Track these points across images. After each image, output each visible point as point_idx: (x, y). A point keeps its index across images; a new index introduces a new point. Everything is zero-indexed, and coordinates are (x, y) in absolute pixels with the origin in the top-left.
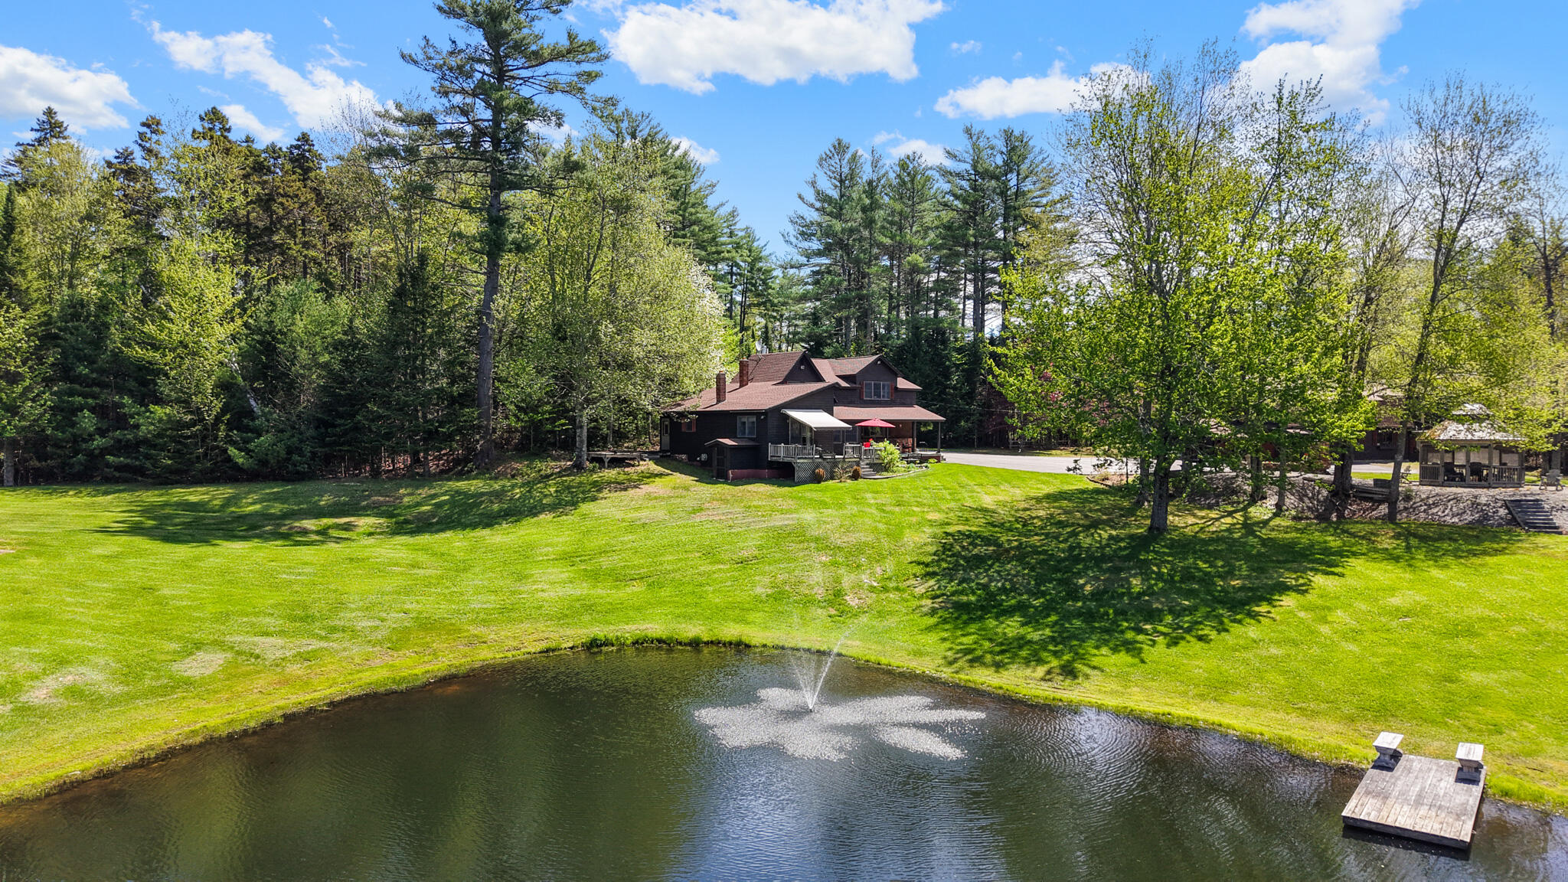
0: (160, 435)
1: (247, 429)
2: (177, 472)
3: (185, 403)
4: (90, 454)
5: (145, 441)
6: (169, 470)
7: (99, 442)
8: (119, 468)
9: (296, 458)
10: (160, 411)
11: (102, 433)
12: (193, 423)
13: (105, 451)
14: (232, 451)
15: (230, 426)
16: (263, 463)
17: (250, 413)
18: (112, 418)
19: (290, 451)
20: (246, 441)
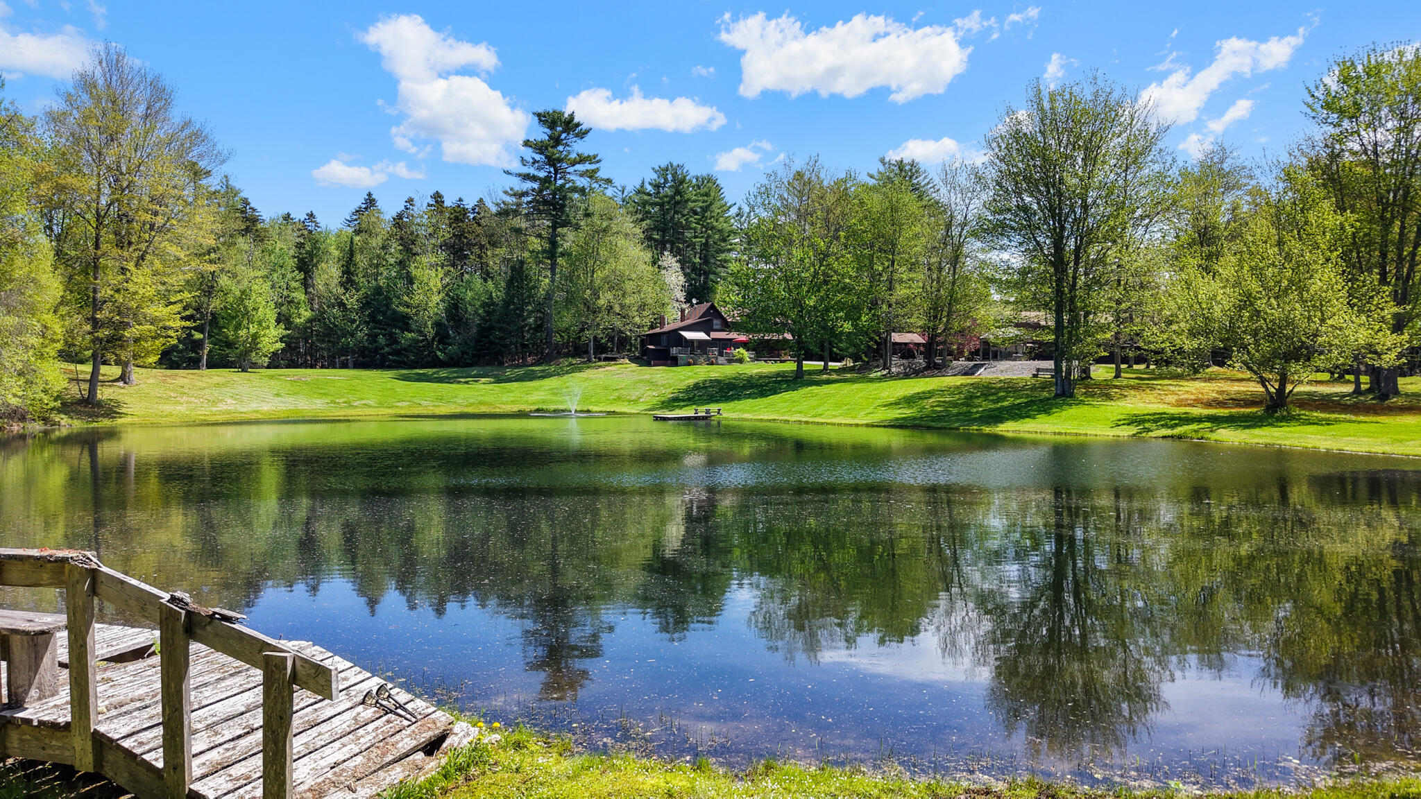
0: (410, 346)
1: (444, 344)
2: (417, 363)
3: (420, 332)
4: (382, 355)
5: (405, 349)
6: (413, 361)
7: (387, 349)
8: (394, 361)
9: (465, 356)
10: (410, 335)
11: (387, 346)
12: (423, 341)
13: (389, 354)
14: (439, 353)
15: (440, 342)
16: (452, 359)
17: (448, 336)
18: (393, 340)
19: (463, 353)
20: (445, 349)
